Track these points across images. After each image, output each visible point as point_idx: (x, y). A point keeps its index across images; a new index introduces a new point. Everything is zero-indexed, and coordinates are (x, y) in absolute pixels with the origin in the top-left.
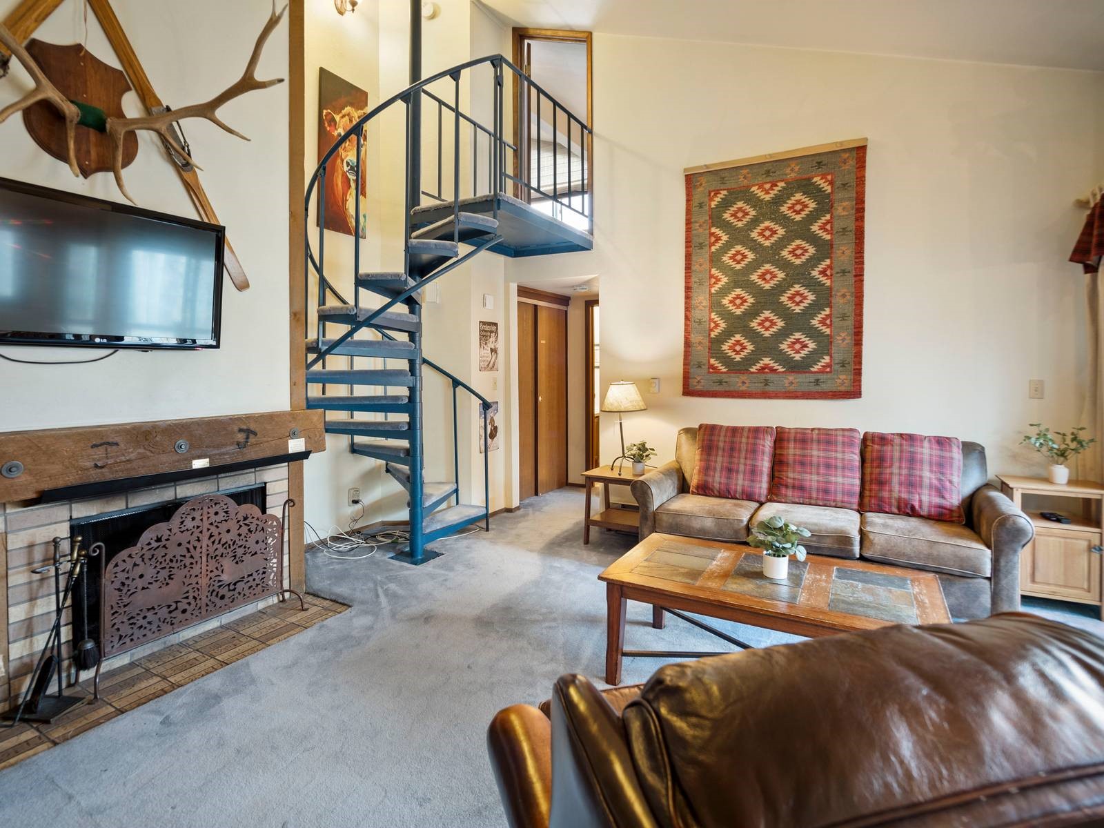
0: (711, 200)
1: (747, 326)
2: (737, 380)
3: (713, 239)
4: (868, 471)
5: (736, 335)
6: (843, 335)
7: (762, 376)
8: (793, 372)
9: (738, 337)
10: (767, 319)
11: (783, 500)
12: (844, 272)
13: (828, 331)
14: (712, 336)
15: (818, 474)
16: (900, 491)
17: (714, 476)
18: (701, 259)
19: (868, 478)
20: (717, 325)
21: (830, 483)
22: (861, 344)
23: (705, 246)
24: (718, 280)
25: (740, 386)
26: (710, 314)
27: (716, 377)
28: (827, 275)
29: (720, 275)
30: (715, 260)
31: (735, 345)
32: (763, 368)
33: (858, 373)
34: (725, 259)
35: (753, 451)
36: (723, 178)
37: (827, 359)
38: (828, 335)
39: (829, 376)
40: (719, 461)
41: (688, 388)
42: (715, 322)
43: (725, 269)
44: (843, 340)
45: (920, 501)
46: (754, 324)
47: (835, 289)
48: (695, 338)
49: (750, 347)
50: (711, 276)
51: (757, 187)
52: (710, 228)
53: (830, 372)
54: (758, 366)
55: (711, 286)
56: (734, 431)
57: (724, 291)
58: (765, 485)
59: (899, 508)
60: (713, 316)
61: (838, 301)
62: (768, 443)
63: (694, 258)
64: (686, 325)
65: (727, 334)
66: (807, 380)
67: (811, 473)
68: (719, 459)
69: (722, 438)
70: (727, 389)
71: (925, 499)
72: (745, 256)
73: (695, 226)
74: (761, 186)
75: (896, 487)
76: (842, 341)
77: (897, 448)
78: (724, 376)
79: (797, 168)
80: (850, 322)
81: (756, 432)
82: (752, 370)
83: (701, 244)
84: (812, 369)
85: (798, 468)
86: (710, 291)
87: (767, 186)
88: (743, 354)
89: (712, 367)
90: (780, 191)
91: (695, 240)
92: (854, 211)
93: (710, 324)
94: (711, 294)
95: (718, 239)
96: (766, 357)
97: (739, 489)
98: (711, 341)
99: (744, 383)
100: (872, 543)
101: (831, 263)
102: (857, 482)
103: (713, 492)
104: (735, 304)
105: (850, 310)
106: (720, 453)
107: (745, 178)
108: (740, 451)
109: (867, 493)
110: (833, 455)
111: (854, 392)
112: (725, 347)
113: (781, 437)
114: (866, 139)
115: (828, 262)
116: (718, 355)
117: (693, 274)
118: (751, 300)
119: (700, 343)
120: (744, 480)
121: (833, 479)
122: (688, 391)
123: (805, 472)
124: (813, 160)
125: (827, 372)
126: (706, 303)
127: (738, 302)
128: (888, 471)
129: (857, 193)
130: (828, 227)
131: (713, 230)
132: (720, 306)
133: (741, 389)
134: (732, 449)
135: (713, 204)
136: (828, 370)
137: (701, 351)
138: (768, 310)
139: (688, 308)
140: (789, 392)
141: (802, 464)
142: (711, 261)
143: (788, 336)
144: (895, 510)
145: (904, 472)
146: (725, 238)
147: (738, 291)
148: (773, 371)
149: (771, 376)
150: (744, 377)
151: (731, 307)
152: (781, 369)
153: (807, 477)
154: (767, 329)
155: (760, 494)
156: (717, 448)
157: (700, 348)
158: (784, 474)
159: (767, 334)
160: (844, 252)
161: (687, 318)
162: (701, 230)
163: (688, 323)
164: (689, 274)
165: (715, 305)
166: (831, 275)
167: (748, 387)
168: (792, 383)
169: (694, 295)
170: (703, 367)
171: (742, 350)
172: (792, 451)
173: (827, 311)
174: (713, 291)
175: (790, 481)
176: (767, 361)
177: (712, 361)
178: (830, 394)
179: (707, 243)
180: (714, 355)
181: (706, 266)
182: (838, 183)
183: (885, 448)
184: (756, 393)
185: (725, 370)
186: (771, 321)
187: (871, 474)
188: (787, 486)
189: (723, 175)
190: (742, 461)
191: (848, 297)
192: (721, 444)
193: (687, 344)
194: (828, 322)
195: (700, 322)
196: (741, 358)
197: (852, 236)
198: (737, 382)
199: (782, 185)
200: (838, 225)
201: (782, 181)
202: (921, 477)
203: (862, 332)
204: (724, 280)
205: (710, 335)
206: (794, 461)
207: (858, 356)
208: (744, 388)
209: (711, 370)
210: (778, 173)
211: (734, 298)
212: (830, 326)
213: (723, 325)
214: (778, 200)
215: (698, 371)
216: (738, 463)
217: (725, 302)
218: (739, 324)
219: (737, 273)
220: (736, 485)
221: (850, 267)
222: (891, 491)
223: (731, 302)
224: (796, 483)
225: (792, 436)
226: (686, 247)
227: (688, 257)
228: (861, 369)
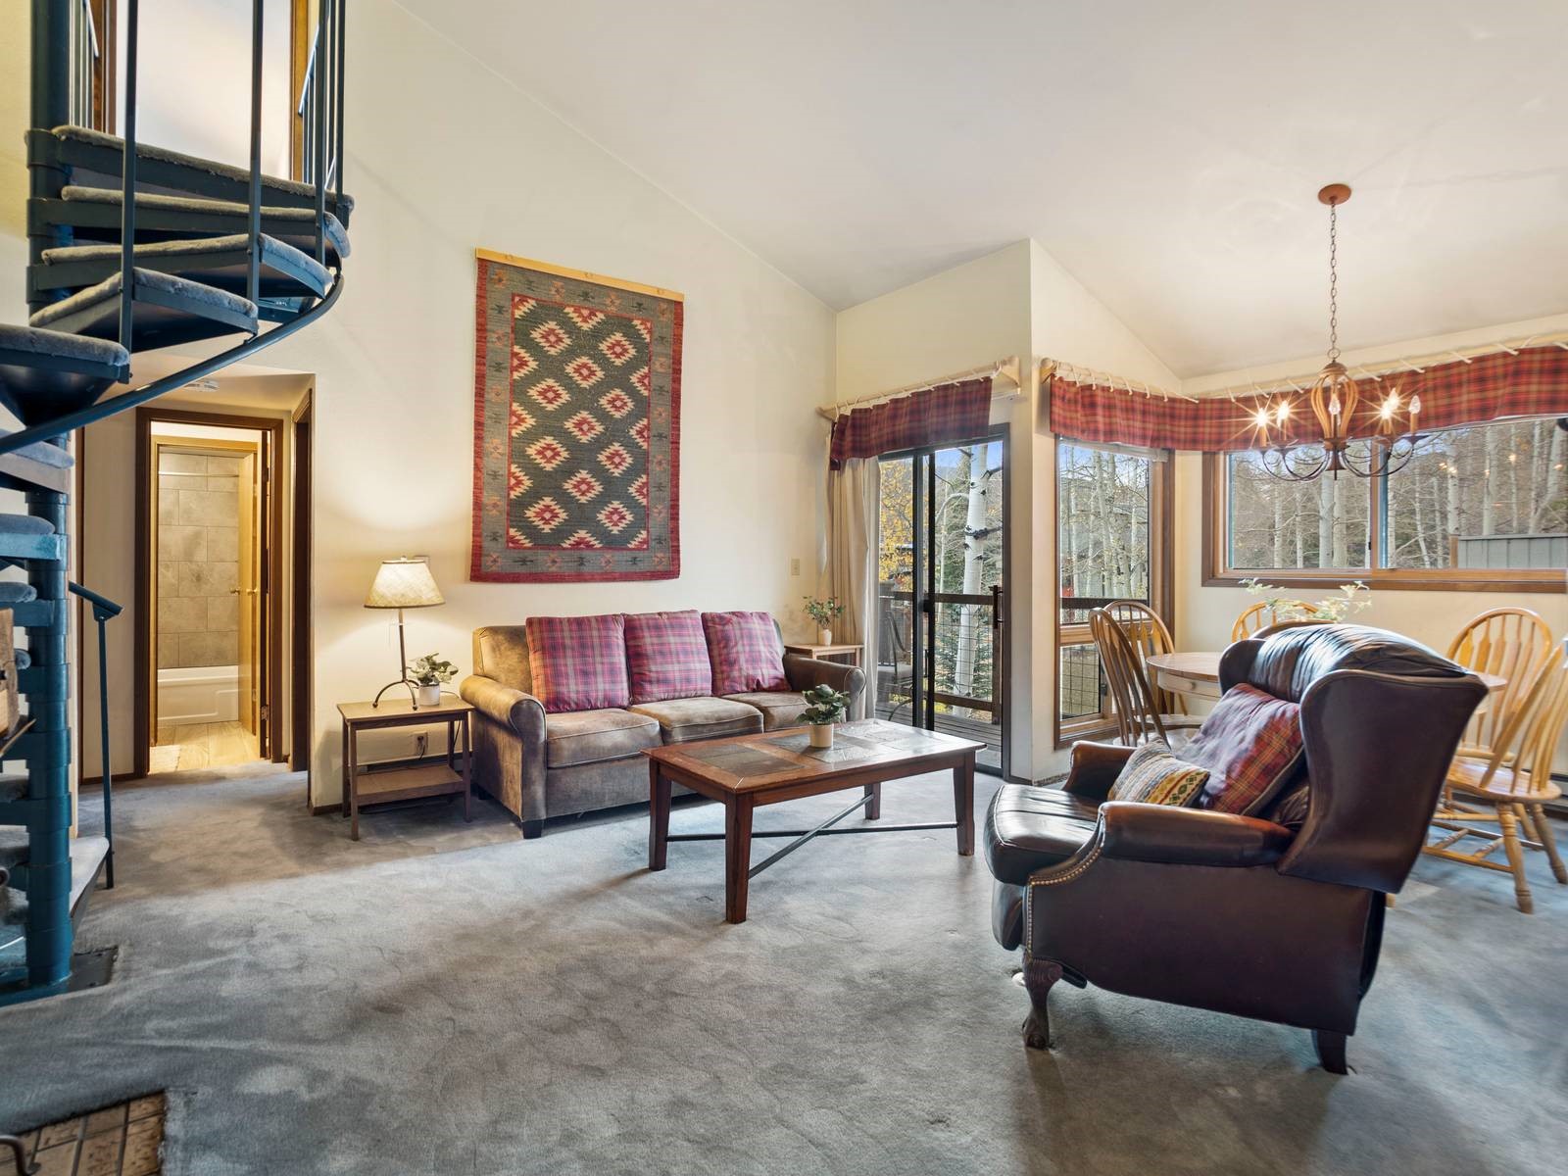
0: (515, 306)
1: (560, 487)
2: (546, 558)
3: (516, 362)
4: (715, 653)
5: (545, 498)
6: (660, 507)
7: (577, 554)
8: (611, 549)
9: (548, 501)
10: (583, 481)
12: (660, 436)
13: (644, 502)
14: (512, 496)
18: (498, 387)
19: (716, 660)
20: (519, 483)
22: (678, 519)
23: (505, 368)
24: (521, 420)
25: (549, 567)
26: (509, 465)
27: (516, 554)
28: (643, 437)
29: (524, 414)
30: (518, 391)
31: (543, 511)
32: (578, 543)
33: (676, 550)
34: (533, 392)
36: (531, 282)
37: (643, 534)
38: (644, 506)
39: (646, 553)
41: (479, 570)
42: (516, 478)
43: (533, 408)
44: (660, 513)
46: (568, 486)
47: (651, 454)
48: (489, 498)
49: (563, 515)
50: (513, 413)
51: (572, 309)
52: (512, 345)
53: (647, 549)
54: (572, 540)
55: (511, 426)
57: (530, 436)
60: (514, 468)
61: (654, 467)
62: (617, 635)
63: (489, 383)
64: (476, 478)
65: (532, 496)
66: (625, 558)
70: (534, 570)
72: (558, 396)
73: (492, 337)
74: (577, 310)
76: (659, 515)
78: (527, 553)
79: (618, 302)
80: (667, 494)
82: (564, 545)
83: (499, 364)
84: (629, 545)
85: (659, 659)
86: (510, 433)
87: (585, 312)
88: (554, 523)
89: (512, 539)
90: (598, 323)
91: (490, 358)
92: (671, 371)
93: (509, 479)
94: (511, 437)
95: (523, 364)
96: (581, 529)
98: (512, 503)
99: (554, 562)
101: (649, 424)
104: (544, 457)
105: (665, 479)
107: (557, 291)
109: (718, 677)
111: (672, 572)
112: (530, 513)
113: (631, 625)
114: (683, 296)
115: (645, 422)
116: (521, 524)
117: (487, 404)
118: (565, 454)
119: (495, 505)
122: (479, 573)
123: (666, 663)
124: (633, 299)
125: (644, 549)
126: (504, 449)
127: (549, 453)
128: (733, 650)
129: (674, 351)
130: (646, 381)
131: (517, 349)
132: (524, 456)
133: (551, 570)
135: (518, 314)
136: (645, 546)
137: (496, 516)
138: (585, 469)
139: (479, 453)
140: (606, 573)
141: (662, 654)
142: (512, 392)
143: (606, 504)
145: (747, 649)
146: (533, 364)
147: (549, 440)
148: (589, 546)
149: (586, 553)
150: (554, 555)
151: (539, 460)
152: (598, 545)
154: (583, 494)
157: (494, 512)
159: (583, 500)
160: (660, 412)
161: (477, 467)
162: (499, 345)
163: (479, 475)
164: (481, 404)
165: (517, 454)
166: (648, 437)
167: (560, 567)
168: (608, 562)
169: (486, 435)
170: (500, 540)
171: (552, 519)
172: (648, 640)
173: (644, 478)
174: (514, 433)
176: (582, 534)
177: (512, 531)
178: (648, 574)
179: (508, 365)
180: (514, 523)
181: (506, 396)
182: (656, 335)
183: (726, 628)
184: (569, 576)
185: (530, 545)
186: (588, 484)
187: (719, 655)
189: (531, 279)
191: (664, 465)
193: (478, 505)
194: (645, 491)
195: (495, 475)
196: (551, 529)
197: (668, 397)
198: (545, 560)
199: (601, 316)
200: (656, 381)
201: (601, 312)
202: (759, 652)
203: (678, 506)
204: (530, 421)
205: (509, 494)
206: (654, 651)
207: (675, 532)
208: (554, 569)
209: (511, 545)
210: (596, 301)
211: (544, 448)
212: (646, 496)
213: (527, 483)
214: (598, 334)
215: (493, 544)
217: (531, 451)
218: (547, 484)
219: (548, 415)
221: (666, 431)
223: (539, 453)
225: (644, 623)
226: (478, 364)
227: (480, 379)
228: (679, 546)
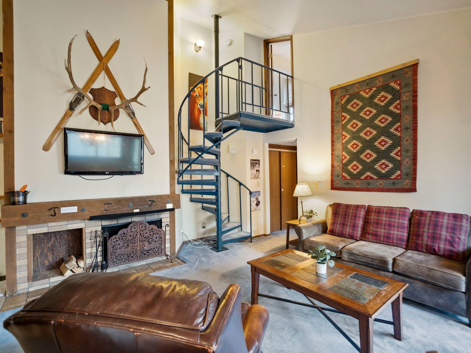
0: (342, 100)
1: (359, 157)
2: (355, 182)
3: (343, 118)
4: (412, 229)
6: (407, 160)
7: (367, 181)
8: (381, 179)
9: (355, 163)
10: (368, 154)
11: (367, 240)
12: (407, 128)
13: (399, 158)
14: (344, 162)
15: (385, 229)
16: (427, 241)
17: (336, 227)
18: (338, 127)
19: (411, 233)
20: (346, 158)
21: (390, 234)
22: (416, 165)
23: (340, 121)
24: (346, 137)
25: (356, 186)
26: (342, 152)
27: (345, 181)
28: (398, 131)
29: (346, 134)
30: (344, 128)
31: (353, 166)
32: (367, 177)
33: (414, 179)
34: (349, 127)
35: (355, 216)
36: (347, 90)
37: (399, 172)
38: (399, 160)
39: (400, 181)
40: (340, 220)
41: (333, 186)
42: (345, 156)
43: (348, 131)
44: (407, 162)
45: (439, 247)
46: (362, 156)
47: (403, 137)
48: (336, 164)
49: (361, 167)
50: (343, 135)
51: (363, 92)
52: (342, 113)
53: (401, 179)
54: (365, 176)
55: (343, 140)
56: (348, 206)
57: (348, 142)
58: (359, 232)
59: (427, 250)
60: (344, 153)
61: (404, 143)
62: (362, 213)
63: (335, 128)
64: (332, 158)
65: (350, 161)
66: (389, 183)
67: (381, 228)
68: (340, 219)
69: (342, 210)
70: (350, 187)
71: (442, 246)
72: (357, 125)
73: (335, 113)
74: (364, 91)
75: (425, 239)
76: (407, 163)
77: (428, 218)
78: (349, 181)
79: (382, 80)
80: (410, 154)
81: (357, 207)
82: (362, 178)
83: (338, 121)
84: (391, 177)
85: (375, 226)
86: (342, 142)
87: (367, 91)
88: (357, 170)
89: (343, 176)
90: (373, 92)
91: (336, 119)
92: (412, 97)
93: (342, 157)
94: (343, 143)
95: (345, 118)
96: (368, 172)
97: (347, 233)
98: (343, 165)
99: (358, 184)
100: (398, 265)
101: (400, 124)
102: (406, 234)
103: (336, 233)
104: (353, 148)
105: (411, 148)
106: (340, 216)
107: (357, 88)
108: (349, 215)
109: (410, 240)
110: (393, 220)
111: (413, 189)
112: (349, 167)
113: (369, 210)
114: (418, 60)
115: (399, 124)
116: (346, 171)
117: (335, 135)
118: (360, 145)
119: (338, 166)
120: (350, 229)
121: (392, 232)
122: (333, 188)
123: (378, 228)
124: (390, 75)
125: (399, 179)
126: (341, 147)
127: (355, 146)
128: (422, 230)
129: (413, 88)
130: (398, 107)
131: (343, 114)
132: (347, 148)
133: (357, 187)
134: (345, 215)
135: (343, 102)
136: (400, 178)
137: (338, 170)
138: (369, 149)
139: (333, 150)
140: (380, 189)
141: (377, 224)
142: (342, 128)
143: (378, 161)
144: (424, 250)
145: (431, 231)
146: (348, 117)
147: (355, 141)
148: (371, 178)
149: (370, 181)
150: (358, 181)
151: (352, 149)
152: (375, 177)
153: (379, 230)
154: (368, 159)
155: (357, 237)
156: (339, 214)
157: (338, 168)
158: (368, 228)
159: (368, 161)
160: (407, 119)
161: (332, 155)
162: (338, 115)
163: (333, 157)
164: (333, 135)
165: (345, 148)
166: (401, 130)
167: (360, 186)
168: (381, 184)
169: (335, 144)
170: (340, 177)
171: (357, 169)
172: (373, 217)
173: (399, 148)
174: (344, 142)
175: (371, 231)
176: (368, 173)
177: (344, 174)
178: (401, 189)
179: (340, 120)
180: (344, 171)
181: (340, 130)
182: (403, 84)
183: (421, 218)
184: (364, 189)
185: (349, 178)
186: (370, 155)
187: (413, 231)
188: (369, 234)
189: (347, 88)
190: (349, 220)
191: (410, 141)
192: (341, 212)
193: (333, 166)
194: (399, 154)
195: (338, 156)
196: (357, 172)
197: (411, 110)
198: (355, 183)
199: (375, 89)
200: (403, 105)
201: (374, 87)
202: (440, 234)
203: (417, 158)
204: (348, 136)
205: (342, 162)
206: (374, 222)
207: (415, 171)
208: (358, 186)
209: (343, 178)
210: (372, 84)
211: (353, 145)
212: (400, 156)
213: (348, 157)
214: (373, 97)
215: (338, 178)
216: (348, 222)
217: (349, 146)
218: (355, 157)
219: (354, 133)
220: (346, 231)
221: (410, 126)
222: (422, 240)
223: (352, 146)
224: (374, 232)
225: (374, 210)
226: (332, 123)
227: (332, 127)
228: (416, 177)
